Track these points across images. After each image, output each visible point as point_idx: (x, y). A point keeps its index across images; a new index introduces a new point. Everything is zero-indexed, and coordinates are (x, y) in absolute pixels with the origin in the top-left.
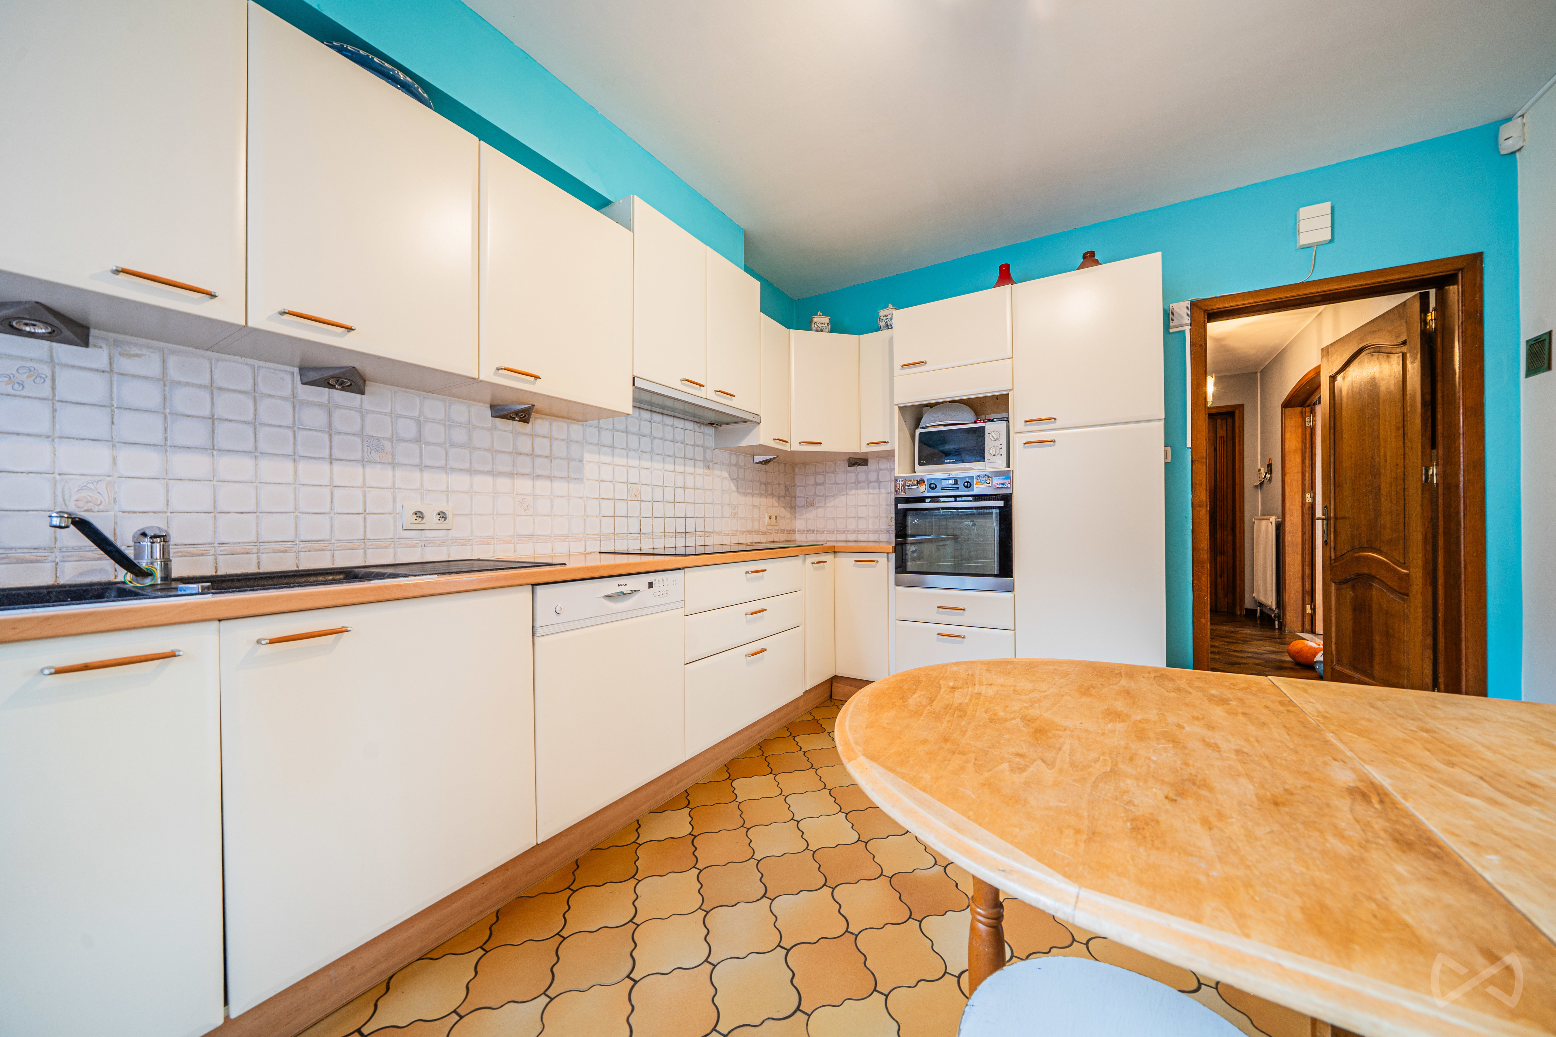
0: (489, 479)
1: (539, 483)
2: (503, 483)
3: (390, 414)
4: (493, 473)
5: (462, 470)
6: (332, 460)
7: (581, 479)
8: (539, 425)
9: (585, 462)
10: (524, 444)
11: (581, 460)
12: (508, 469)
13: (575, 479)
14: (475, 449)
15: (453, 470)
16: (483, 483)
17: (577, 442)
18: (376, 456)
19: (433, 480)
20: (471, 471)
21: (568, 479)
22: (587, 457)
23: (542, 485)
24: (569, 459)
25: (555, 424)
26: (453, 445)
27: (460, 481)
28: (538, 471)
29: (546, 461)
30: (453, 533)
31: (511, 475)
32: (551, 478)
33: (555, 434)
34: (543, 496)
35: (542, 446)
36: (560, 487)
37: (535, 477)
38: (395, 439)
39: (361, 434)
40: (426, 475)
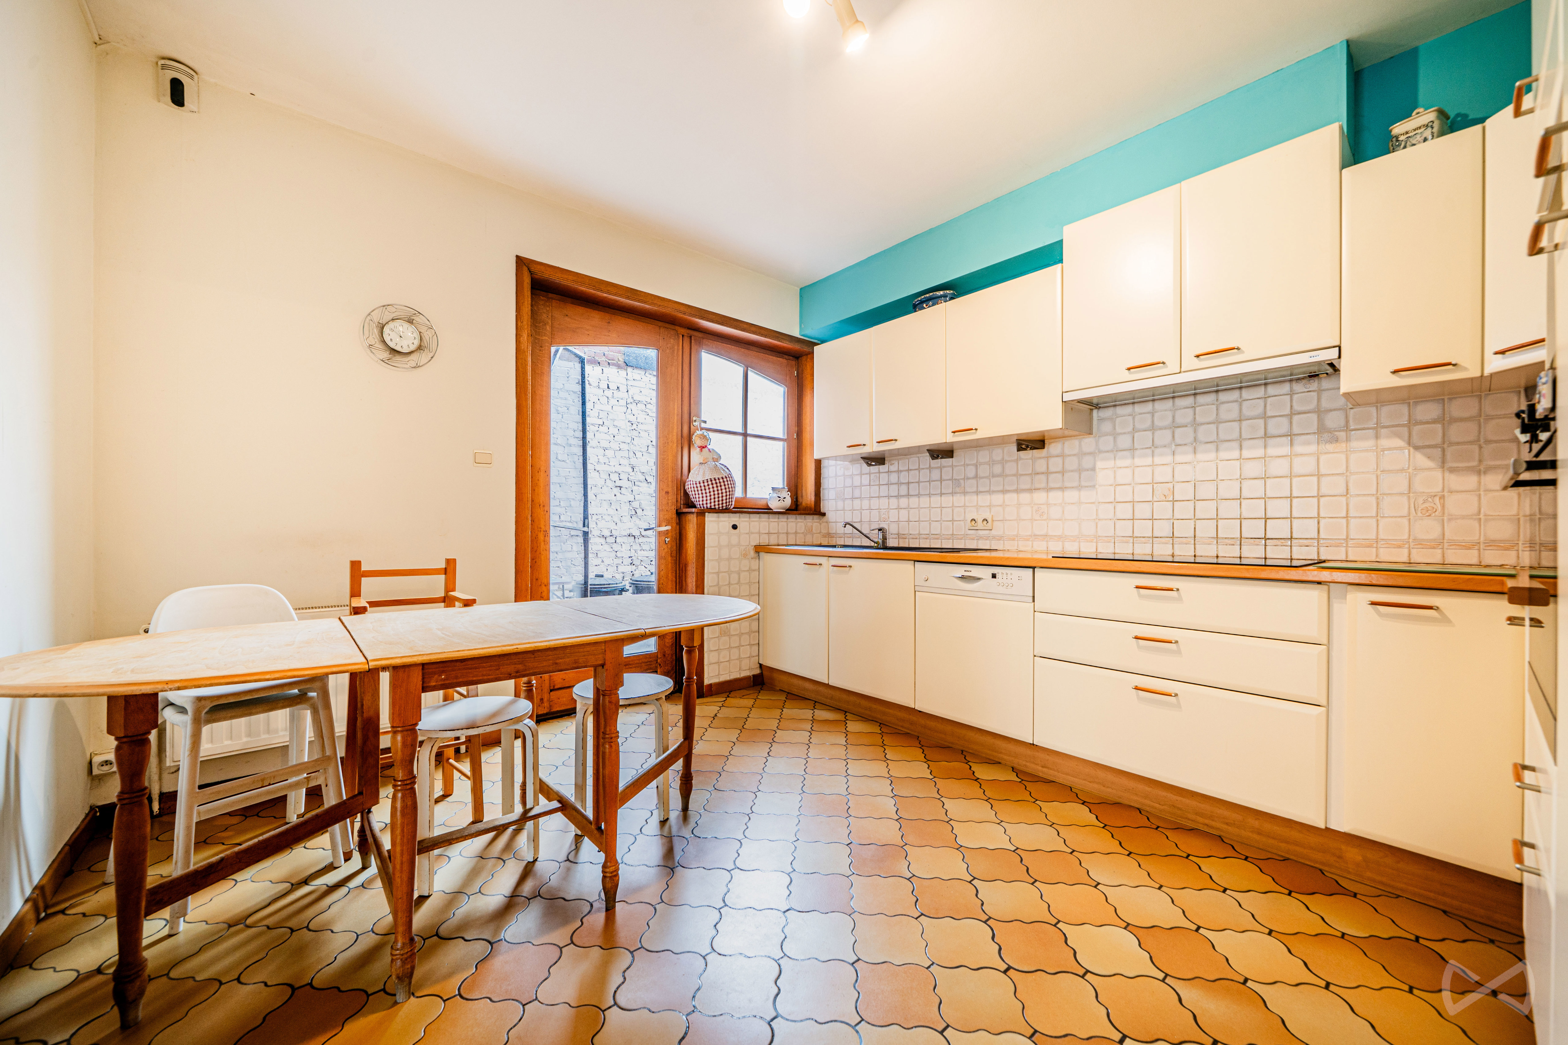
0: (1015, 495)
1: (1052, 494)
2: (1025, 497)
3: (964, 465)
4: (1017, 491)
5: (998, 491)
6: (941, 494)
7: (1094, 486)
8: (1052, 448)
9: (1097, 470)
10: (1041, 466)
11: (1093, 469)
12: (1028, 486)
13: (1087, 487)
14: (1007, 476)
15: (994, 492)
16: (1012, 498)
17: (1090, 454)
18: (958, 490)
19: (984, 500)
20: (1004, 492)
21: (1079, 488)
22: (1100, 464)
23: (1055, 496)
24: (1080, 470)
25: (1067, 444)
26: (994, 476)
27: (997, 499)
28: (1051, 485)
29: (1059, 476)
30: (993, 532)
31: (1030, 490)
32: (1062, 489)
33: (1067, 452)
34: (1055, 504)
35: (1055, 464)
36: (1071, 496)
37: (1048, 489)
38: (966, 478)
39: (952, 479)
40: (980, 497)
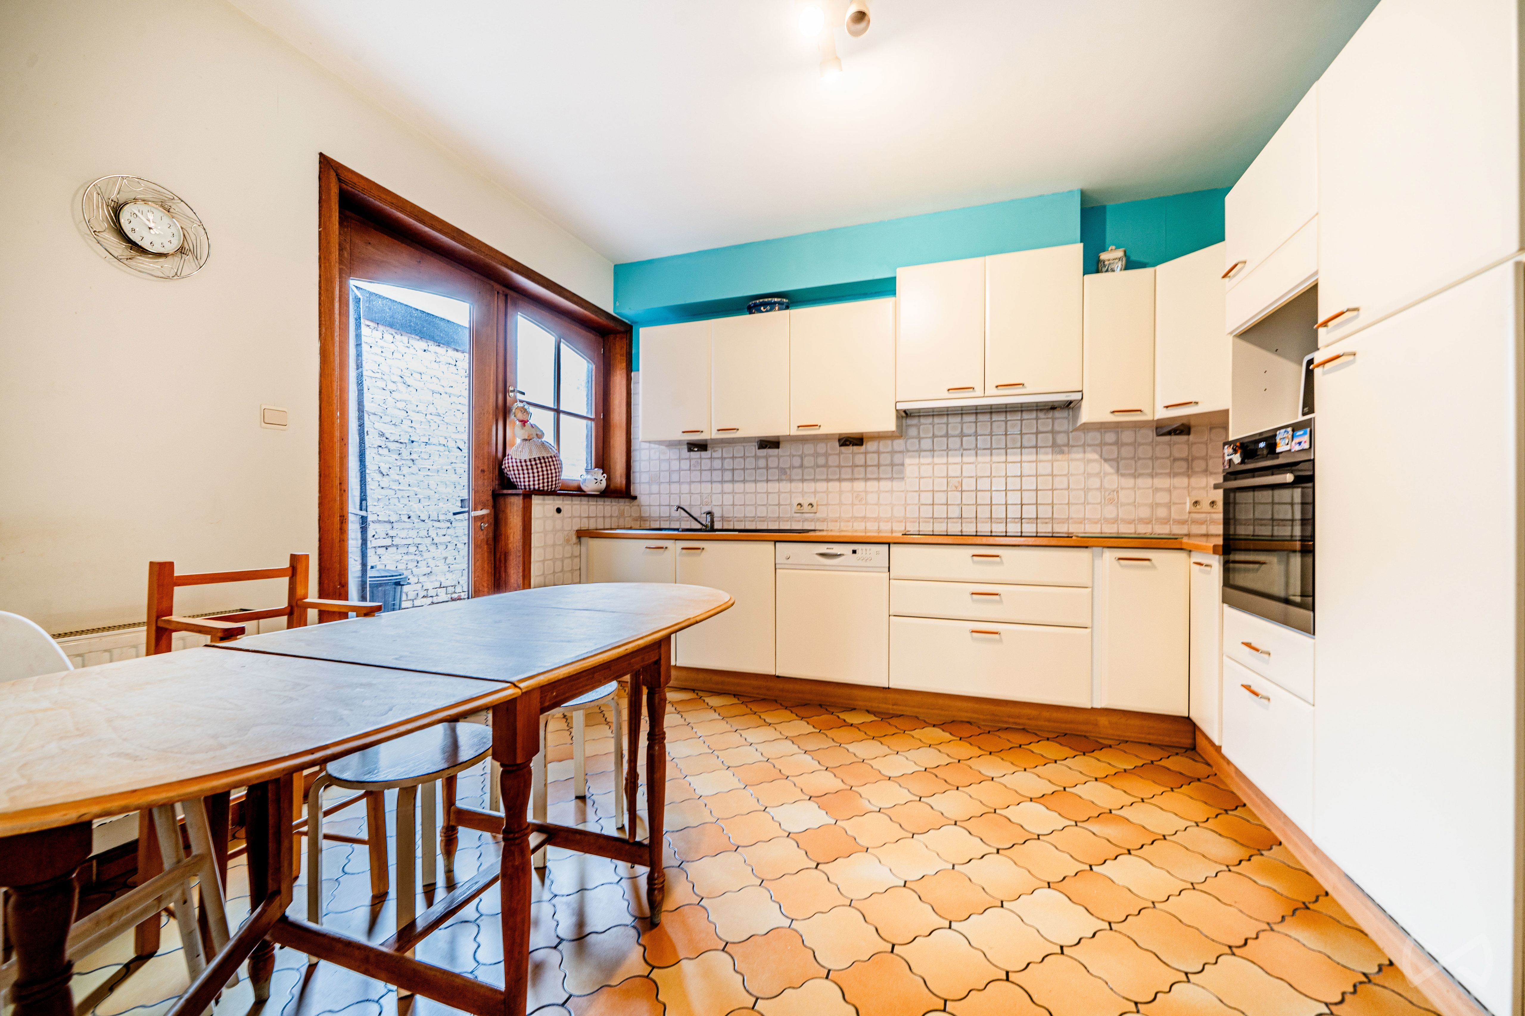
0: (837, 484)
1: (869, 483)
2: (846, 485)
3: (789, 456)
4: (840, 480)
5: (822, 480)
6: (767, 481)
7: (903, 478)
8: (870, 446)
9: (906, 465)
10: (860, 460)
11: (903, 465)
12: (849, 476)
13: (898, 478)
14: (830, 467)
15: (818, 480)
16: (834, 486)
17: (900, 452)
18: (784, 477)
19: (809, 487)
20: (828, 480)
21: (892, 479)
22: (907, 461)
23: (872, 485)
24: (892, 465)
25: (882, 443)
26: (818, 466)
27: (822, 486)
28: (869, 476)
29: (876, 469)
30: (818, 515)
31: (851, 480)
32: (878, 479)
33: (882, 449)
34: (872, 492)
35: (872, 459)
36: (885, 485)
37: (866, 479)
38: (792, 467)
39: (777, 468)
40: (805, 484)
